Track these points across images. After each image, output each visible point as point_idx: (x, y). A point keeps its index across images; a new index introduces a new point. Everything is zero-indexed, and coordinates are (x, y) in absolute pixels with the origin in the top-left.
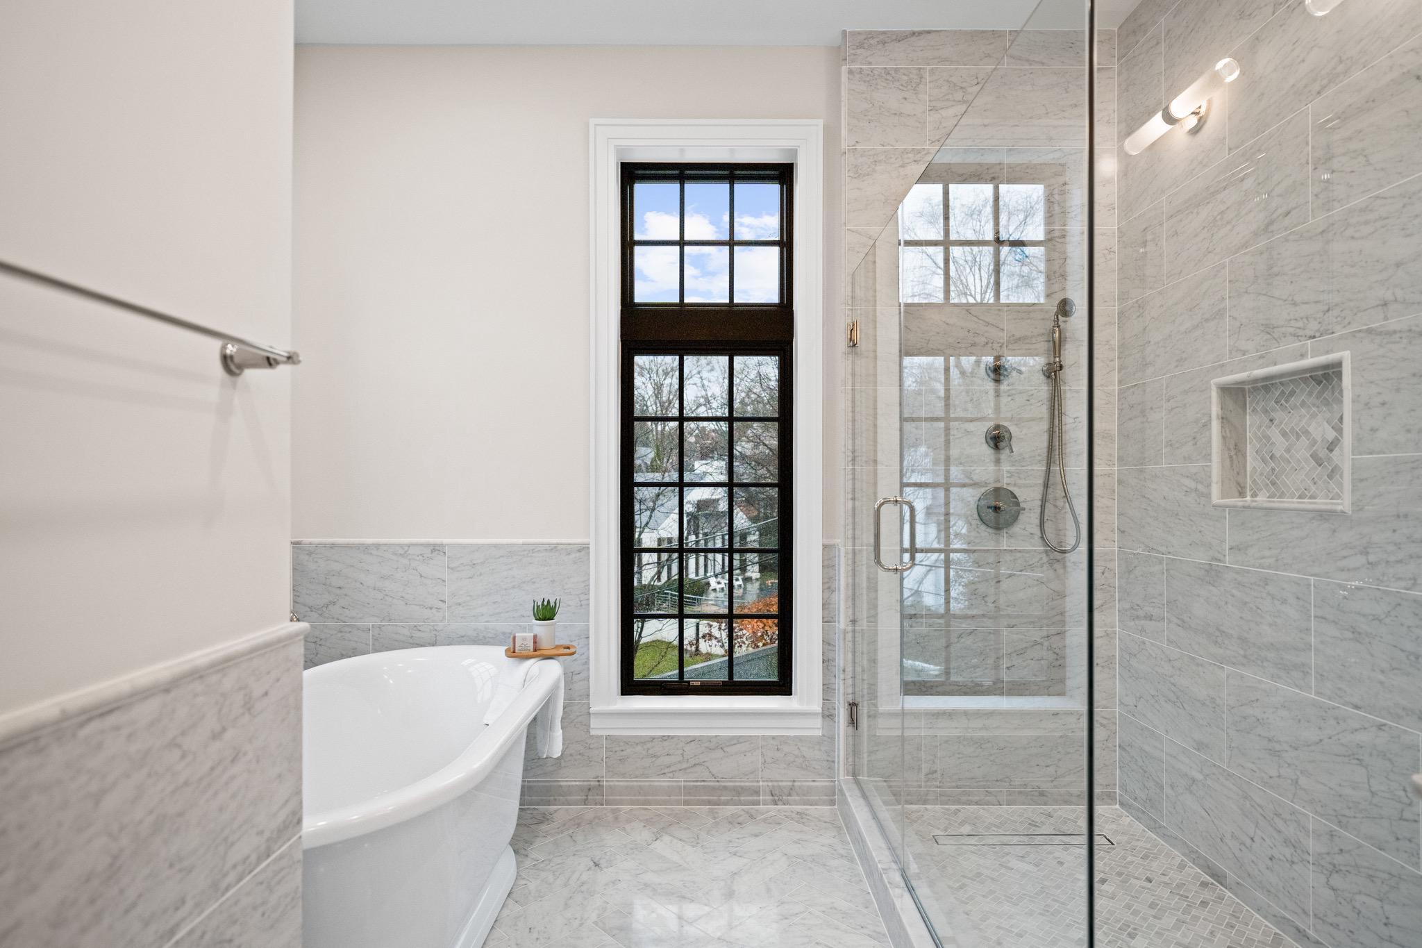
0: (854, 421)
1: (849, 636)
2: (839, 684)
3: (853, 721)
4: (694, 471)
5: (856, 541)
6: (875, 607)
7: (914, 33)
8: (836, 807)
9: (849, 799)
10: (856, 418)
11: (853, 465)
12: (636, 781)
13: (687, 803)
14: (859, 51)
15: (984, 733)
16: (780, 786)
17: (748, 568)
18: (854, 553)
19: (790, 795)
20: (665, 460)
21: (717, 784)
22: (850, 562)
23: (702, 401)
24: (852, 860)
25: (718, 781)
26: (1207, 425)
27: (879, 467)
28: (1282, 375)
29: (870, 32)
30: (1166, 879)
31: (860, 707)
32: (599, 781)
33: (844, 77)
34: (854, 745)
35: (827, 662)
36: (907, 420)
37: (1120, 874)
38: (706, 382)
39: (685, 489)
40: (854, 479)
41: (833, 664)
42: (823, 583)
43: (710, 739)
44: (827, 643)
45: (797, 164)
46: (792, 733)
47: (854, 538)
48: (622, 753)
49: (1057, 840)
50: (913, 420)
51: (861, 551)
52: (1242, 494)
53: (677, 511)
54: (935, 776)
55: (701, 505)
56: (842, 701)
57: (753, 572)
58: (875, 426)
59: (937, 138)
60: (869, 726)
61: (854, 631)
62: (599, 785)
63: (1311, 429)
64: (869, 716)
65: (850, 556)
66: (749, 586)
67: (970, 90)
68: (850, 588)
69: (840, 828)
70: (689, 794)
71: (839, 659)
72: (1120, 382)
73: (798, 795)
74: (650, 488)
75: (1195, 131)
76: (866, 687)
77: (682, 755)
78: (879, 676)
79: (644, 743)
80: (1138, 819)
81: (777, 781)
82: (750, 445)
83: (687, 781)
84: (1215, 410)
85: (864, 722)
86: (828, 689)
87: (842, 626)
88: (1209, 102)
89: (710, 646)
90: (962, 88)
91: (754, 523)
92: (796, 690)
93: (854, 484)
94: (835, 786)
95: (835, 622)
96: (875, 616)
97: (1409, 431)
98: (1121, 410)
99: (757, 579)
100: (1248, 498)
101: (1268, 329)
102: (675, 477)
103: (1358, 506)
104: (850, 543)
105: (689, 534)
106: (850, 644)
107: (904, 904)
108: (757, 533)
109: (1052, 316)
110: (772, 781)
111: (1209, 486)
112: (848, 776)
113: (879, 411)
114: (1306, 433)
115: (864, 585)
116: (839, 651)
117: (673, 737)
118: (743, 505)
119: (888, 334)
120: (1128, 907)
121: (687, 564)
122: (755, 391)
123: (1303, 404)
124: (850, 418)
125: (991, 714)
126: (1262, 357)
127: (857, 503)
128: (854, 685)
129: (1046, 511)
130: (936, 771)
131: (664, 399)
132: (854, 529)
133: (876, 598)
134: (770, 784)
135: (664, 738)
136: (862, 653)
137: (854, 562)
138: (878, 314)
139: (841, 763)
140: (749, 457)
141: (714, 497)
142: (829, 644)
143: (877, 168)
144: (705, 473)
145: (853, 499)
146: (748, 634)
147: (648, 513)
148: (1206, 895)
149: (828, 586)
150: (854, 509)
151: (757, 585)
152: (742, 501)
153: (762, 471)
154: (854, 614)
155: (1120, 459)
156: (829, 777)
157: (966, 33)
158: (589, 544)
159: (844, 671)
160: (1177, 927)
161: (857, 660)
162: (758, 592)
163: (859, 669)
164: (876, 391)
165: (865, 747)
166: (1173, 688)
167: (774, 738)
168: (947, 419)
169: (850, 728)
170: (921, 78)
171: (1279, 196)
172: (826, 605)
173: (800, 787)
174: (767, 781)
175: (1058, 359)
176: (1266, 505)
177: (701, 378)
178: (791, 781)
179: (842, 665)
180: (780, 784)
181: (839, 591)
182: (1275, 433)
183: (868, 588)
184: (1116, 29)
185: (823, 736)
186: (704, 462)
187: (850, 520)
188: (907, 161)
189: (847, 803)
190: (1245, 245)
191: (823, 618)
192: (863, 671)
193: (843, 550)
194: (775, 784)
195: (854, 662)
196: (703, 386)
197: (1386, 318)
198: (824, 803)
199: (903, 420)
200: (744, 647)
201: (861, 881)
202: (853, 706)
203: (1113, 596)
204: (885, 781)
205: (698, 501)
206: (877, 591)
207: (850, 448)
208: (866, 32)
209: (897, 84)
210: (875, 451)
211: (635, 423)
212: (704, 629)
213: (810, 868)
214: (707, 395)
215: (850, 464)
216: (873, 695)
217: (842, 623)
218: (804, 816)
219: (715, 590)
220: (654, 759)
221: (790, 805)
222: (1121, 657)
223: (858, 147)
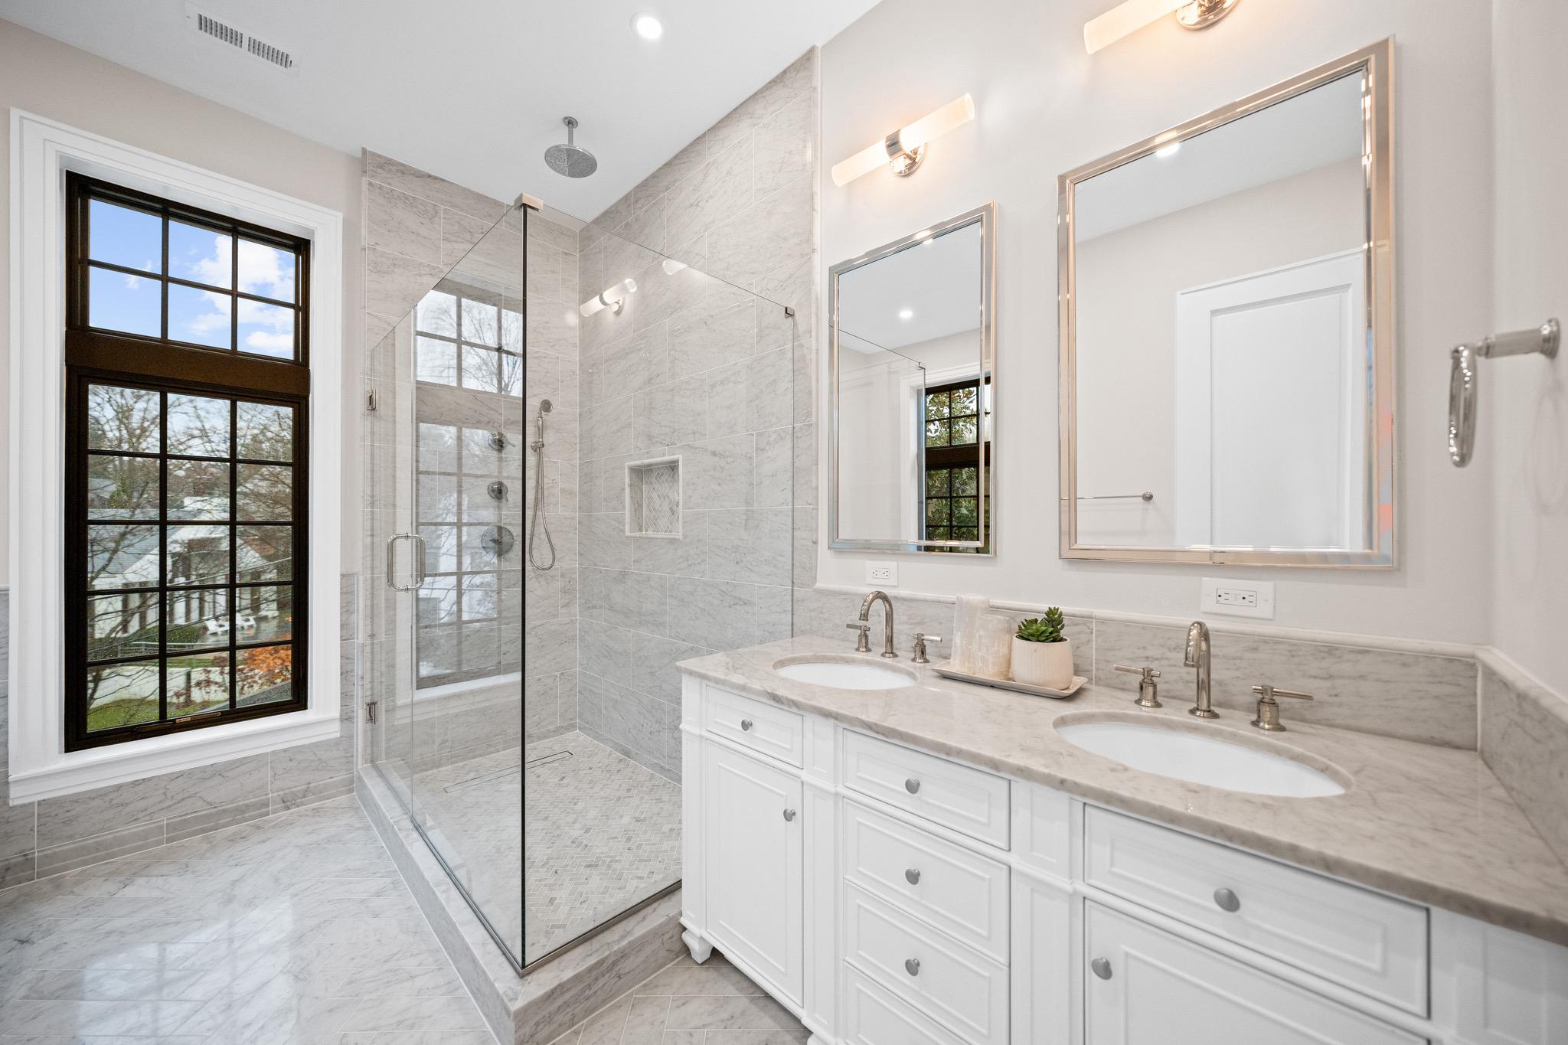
0: (373, 471)
1: (368, 649)
2: (357, 690)
3: (372, 717)
4: (183, 508)
5: (375, 569)
6: (394, 622)
7: (430, 176)
8: (354, 793)
9: (366, 781)
10: (375, 469)
11: (372, 507)
12: (92, 838)
13: (169, 840)
14: (379, 170)
15: (487, 704)
16: (292, 792)
17: (262, 606)
18: (373, 579)
19: (304, 796)
20: (136, 494)
21: (216, 810)
22: (369, 587)
23: (196, 433)
24: (368, 828)
25: (215, 807)
26: (623, 489)
27: (398, 509)
28: (657, 464)
29: (390, 160)
30: (600, 765)
31: (378, 705)
32: (25, 855)
33: (365, 187)
34: (372, 737)
35: (345, 674)
36: (422, 473)
37: (573, 771)
38: (202, 413)
39: (169, 527)
40: (372, 519)
41: (352, 674)
42: (341, 608)
43: (203, 769)
44: (346, 657)
45: (314, 242)
46: (307, 742)
47: (372, 568)
48: (68, 814)
49: (538, 763)
50: (427, 473)
51: (379, 578)
52: (641, 530)
53: (157, 551)
54: (447, 744)
55: (191, 545)
56: (360, 705)
57: (268, 610)
58: (394, 477)
59: (450, 262)
60: (387, 719)
61: (372, 644)
62: (27, 859)
63: (670, 495)
64: (387, 711)
65: (369, 582)
66: (264, 625)
67: (476, 235)
68: (369, 608)
69: (357, 809)
70: (175, 829)
71: (358, 669)
72: (580, 458)
73: (313, 794)
74: (108, 527)
75: (618, 313)
76: (384, 688)
77: (165, 794)
78: (397, 677)
79: (106, 795)
80: (589, 735)
81: (289, 788)
82: (264, 484)
83: (170, 819)
84: (627, 481)
85: (382, 717)
86: (346, 696)
87: (361, 641)
88: (624, 299)
89: (208, 693)
90: (470, 232)
91: (271, 561)
92: (312, 704)
93: (372, 523)
94: (353, 777)
95: (354, 639)
96: (394, 629)
97: (702, 498)
98: (580, 477)
99: (274, 618)
100: (644, 532)
101: (650, 437)
102: (154, 513)
103: (685, 537)
104: (369, 572)
105: (175, 576)
106: (369, 656)
107: (417, 850)
108: (275, 571)
109: (538, 411)
110: (283, 790)
111: (624, 525)
112: (366, 763)
113: (398, 465)
114: (668, 497)
115: (383, 605)
116: (357, 663)
117: (150, 779)
118: (256, 543)
119: (405, 404)
120: (576, 788)
121: (172, 609)
122: (272, 429)
123: (667, 480)
124: (370, 469)
125: (490, 689)
126: (648, 453)
127: (375, 539)
128: (372, 689)
129: (534, 543)
130: (447, 741)
131: (135, 425)
132: (373, 560)
133: (395, 615)
134: (281, 793)
135: (135, 783)
136: (381, 661)
137: (373, 588)
138: (397, 388)
139: (360, 755)
140: (265, 496)
141: (213, 536)
142: (347, 658)
143: (395, 270)
144: (200, 511)
145: (372, 535)
146: (262, 673)
147: (107, 555)
148: (621, 766)
149: (347, 608)
150: (372, 543)
151: (274, 623)
152: (254, 540)
153: (280, 510)
154: (372, 630)
155: (580, 508)
156: (347, 770)
157: (473, 193)
158: (8, 590)
159: (362, 678)
160: (602, 789)
161: (375, 667)
162: (275, 629)
163: (377, 674)
164: (395, 448)
165: (383, 736)
166: (607, 648)
167: (285, 751)
168: (460, 475)
169: (369, 725)
170: (436, 213)
171: (655, 364)
172: (343, 626)
173: (315, 787)
174: (278, 791)
175: (541, 440)
176: (653, 536)
177: (195, 407)
178: (305, 784)
179: (360, 672)
180: (293, 790)
181: (358, 612)
182: (654, 495)
183: (387, 607)
184: (578, 231)
185: (341, 737)
186: (199, 498)
187: (369, 552)
188: (423, 272)
189: (364, 786)
190: (640, 388)
191: (341, 637)
192: (381, 675)
193: (361, 578)
194: (288, 791)
195: (372, 669)
196: (198, 417)
197: (694, 441)
198: (341, 793)
199: (418, 472)
200: (256, 687)
201: (376, 841)
202: (372, 706)
203: (576, 596)
204: (403, 760)
205: (189, 541)
206: (395, 609)
207: (369, 493)
208: (386, 157)
209: (415, 209)
210: (394, 497)
211: (90, 456)
212: (197, 675)
213: (325, 848)
214: (203, 426)
215: (369, 507)
216: (391, 691)
217: (361, 637)
218: (321, 810)
219: (215, 634)
220: (121, 808)
221: (305, 805)
222: (580, 634)
223: (377, 247)
